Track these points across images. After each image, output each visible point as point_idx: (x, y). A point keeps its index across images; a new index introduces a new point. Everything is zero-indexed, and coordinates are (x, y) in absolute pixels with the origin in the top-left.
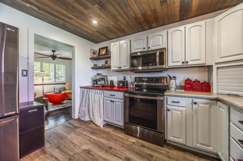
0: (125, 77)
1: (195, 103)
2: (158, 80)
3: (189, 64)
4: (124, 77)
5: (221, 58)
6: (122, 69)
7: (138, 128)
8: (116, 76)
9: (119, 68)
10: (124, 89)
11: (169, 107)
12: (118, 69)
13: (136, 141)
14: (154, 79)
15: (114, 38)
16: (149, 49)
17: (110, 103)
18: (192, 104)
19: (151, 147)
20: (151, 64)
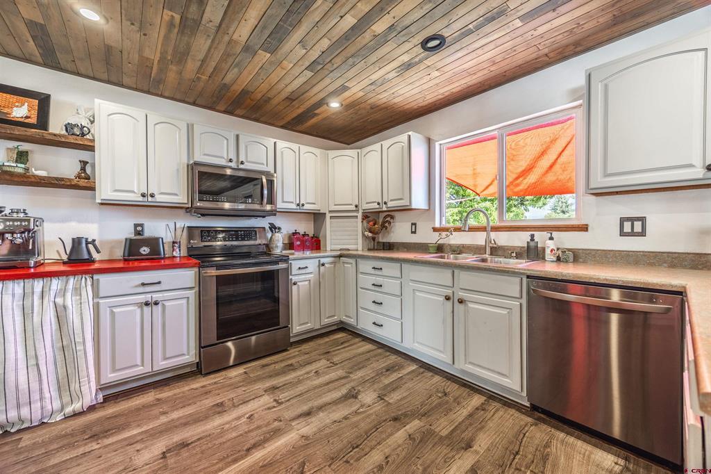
0: (142, 225)
1: (323, 265)
2: (249, 233)
3: (305, 207)
4: (136, 226)
5: (335, 205)
6: (158, 200)
7: (230, 344)
8: (92, 222)
9: (143, 195)
10: (159, 262)
11: (294, 279)
12: (141, 199)
13: (245, 369)
14: (241, 231)
15: (70, 69)
16: (241, 166)
17: (138, 311)
18: (319, 266)
19: (276, 360)
20: (250, 200)
